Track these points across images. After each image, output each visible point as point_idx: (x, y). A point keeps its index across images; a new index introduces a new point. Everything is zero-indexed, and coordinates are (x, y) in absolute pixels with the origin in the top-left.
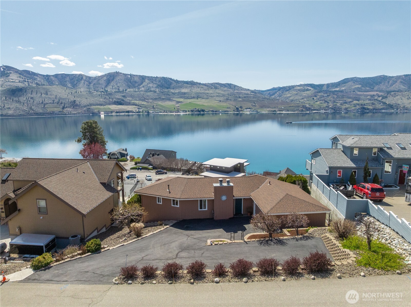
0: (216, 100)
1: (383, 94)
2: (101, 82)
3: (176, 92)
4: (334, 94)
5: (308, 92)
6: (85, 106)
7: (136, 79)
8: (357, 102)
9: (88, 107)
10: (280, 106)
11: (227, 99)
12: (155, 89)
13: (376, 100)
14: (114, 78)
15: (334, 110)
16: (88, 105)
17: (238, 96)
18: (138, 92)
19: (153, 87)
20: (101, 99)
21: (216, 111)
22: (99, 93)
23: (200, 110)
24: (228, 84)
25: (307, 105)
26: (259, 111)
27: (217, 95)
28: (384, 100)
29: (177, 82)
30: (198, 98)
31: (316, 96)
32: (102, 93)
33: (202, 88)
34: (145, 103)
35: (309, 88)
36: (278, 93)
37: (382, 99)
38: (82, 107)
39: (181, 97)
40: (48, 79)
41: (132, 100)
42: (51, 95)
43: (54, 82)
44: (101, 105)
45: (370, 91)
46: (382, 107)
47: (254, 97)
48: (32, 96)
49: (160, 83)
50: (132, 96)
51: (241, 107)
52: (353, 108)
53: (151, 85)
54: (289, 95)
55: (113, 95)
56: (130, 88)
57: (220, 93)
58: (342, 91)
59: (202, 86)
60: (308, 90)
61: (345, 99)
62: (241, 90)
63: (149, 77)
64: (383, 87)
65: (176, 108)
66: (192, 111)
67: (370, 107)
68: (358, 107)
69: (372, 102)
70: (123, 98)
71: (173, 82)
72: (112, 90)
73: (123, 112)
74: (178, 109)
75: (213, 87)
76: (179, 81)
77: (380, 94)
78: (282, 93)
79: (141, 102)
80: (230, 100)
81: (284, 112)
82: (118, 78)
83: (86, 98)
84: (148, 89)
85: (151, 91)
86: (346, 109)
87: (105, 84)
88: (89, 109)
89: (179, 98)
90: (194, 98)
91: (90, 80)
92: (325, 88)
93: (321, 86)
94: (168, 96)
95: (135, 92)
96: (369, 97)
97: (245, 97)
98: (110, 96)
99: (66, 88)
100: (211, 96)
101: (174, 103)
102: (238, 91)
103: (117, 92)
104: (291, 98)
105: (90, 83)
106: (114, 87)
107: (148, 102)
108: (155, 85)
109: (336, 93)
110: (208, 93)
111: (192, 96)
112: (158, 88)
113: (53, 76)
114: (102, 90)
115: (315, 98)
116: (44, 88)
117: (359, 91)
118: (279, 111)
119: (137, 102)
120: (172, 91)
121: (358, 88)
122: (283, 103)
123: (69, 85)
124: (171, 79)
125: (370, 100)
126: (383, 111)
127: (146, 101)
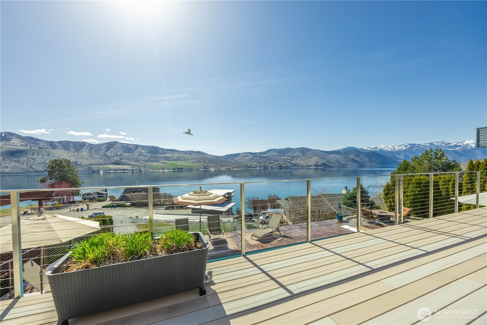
0: (191, 162)
1: (290, 158)
2: (101, 148)
3: (162, 156)
4: (263, 158)
5: (249, 157)
6: (85, 166)
7: (131, 147)
8: (277, 163)
9: (89, 166)
10: (232, 166)
11: (198, 161)
12: (146, 154)
13: (287, 161)
14: (113, 145)
15: (265, 167)
16: (89, 165)
17: (205, 159)
18: (132, 156)
19: (144, 153)
20: (101, 161)
21: (191, 169)
22: (100, 156)
23: (179, 168)
24: (198, 151)
25: (249, 165)
26: (219, 168)
27: (192, 158)
28: (291, 162)
29: (163, 149)
30: (178, 160)
31: (253, 159)
32: (102, 156)
33: (181, 153)
34: (138, 164)
35: (249, 155)
36: (230, 158)
37: (290, 161)
38: (83, 166)
39: (166, 160)
40: (52, 144)
41: (127, 162)
42: (53, 156)
43: (57, 147)
44: (101, 165)
45: (283, 157)
46: (290, 165)
47: (216, 160)
48: (33, 157)
49: (150, 150)
50: (127, 159)
51: (208, 166)
52: (275, 166)
53: (143, 151)
54: (237, 159)
55: (111, 157)
56: (126, 153)
57: (193, 157)
58: (268, 157)
59: (181, 152)
60: (248, 156)
61: (270, 161)
62: (207, 155)
63: (141, 146)
64: (289, 154)
65: (162, 167)
66: (174, 169)
67: (284, 166)
68: (278, 166)
69: (285, 162)
70: (120, 160)
71: (160, 149)
72: (111, 154)
73: (120, 170)
74: (163, 167)
75: (188, 153)
76: (164, 149)
77: (289, 158)
78: (233, 158)
79: (135, 163)
80: (200, 162)
81: (235, 169)
82: (116, 146)
83: (88, 160)
84: (141, 154)
85: (143, 155)
86: (271, 167)
87: (105, 150)
88: (90, 168)
89: (164, 160)
90: (175, 160)
91: (91, 147)
92: (258, 155)
93: (256, 153)
94: (156, 159)
95: (130, 156)
96: (283, 160)
97: (210, 160)
98: (109, 159)
99: (68, 152)
100: (188, 159)
101: (160, 164)
102: (205, 156)
103: (115, 156)
104: (239, 161)
105: (92, 149)
106: (112, 152)
107: (140, 163)
108: (146, 151)
109: (264, 158)
110: (185, 157)
111: (174, 159)
112: (149, 153)
113: (56, 142)
114: (102, 154)
115: (253, 161)
116: (47, 151)
117: (277, 157)
118: (232, 168)
119: (131, 163)
120: (160, 155)
121: (277, 154)
122: (234, 164)
123: (72, 150)
124: (158, 147)
125: (284, 161)
126: (291, 168)
127: (139, 162)
